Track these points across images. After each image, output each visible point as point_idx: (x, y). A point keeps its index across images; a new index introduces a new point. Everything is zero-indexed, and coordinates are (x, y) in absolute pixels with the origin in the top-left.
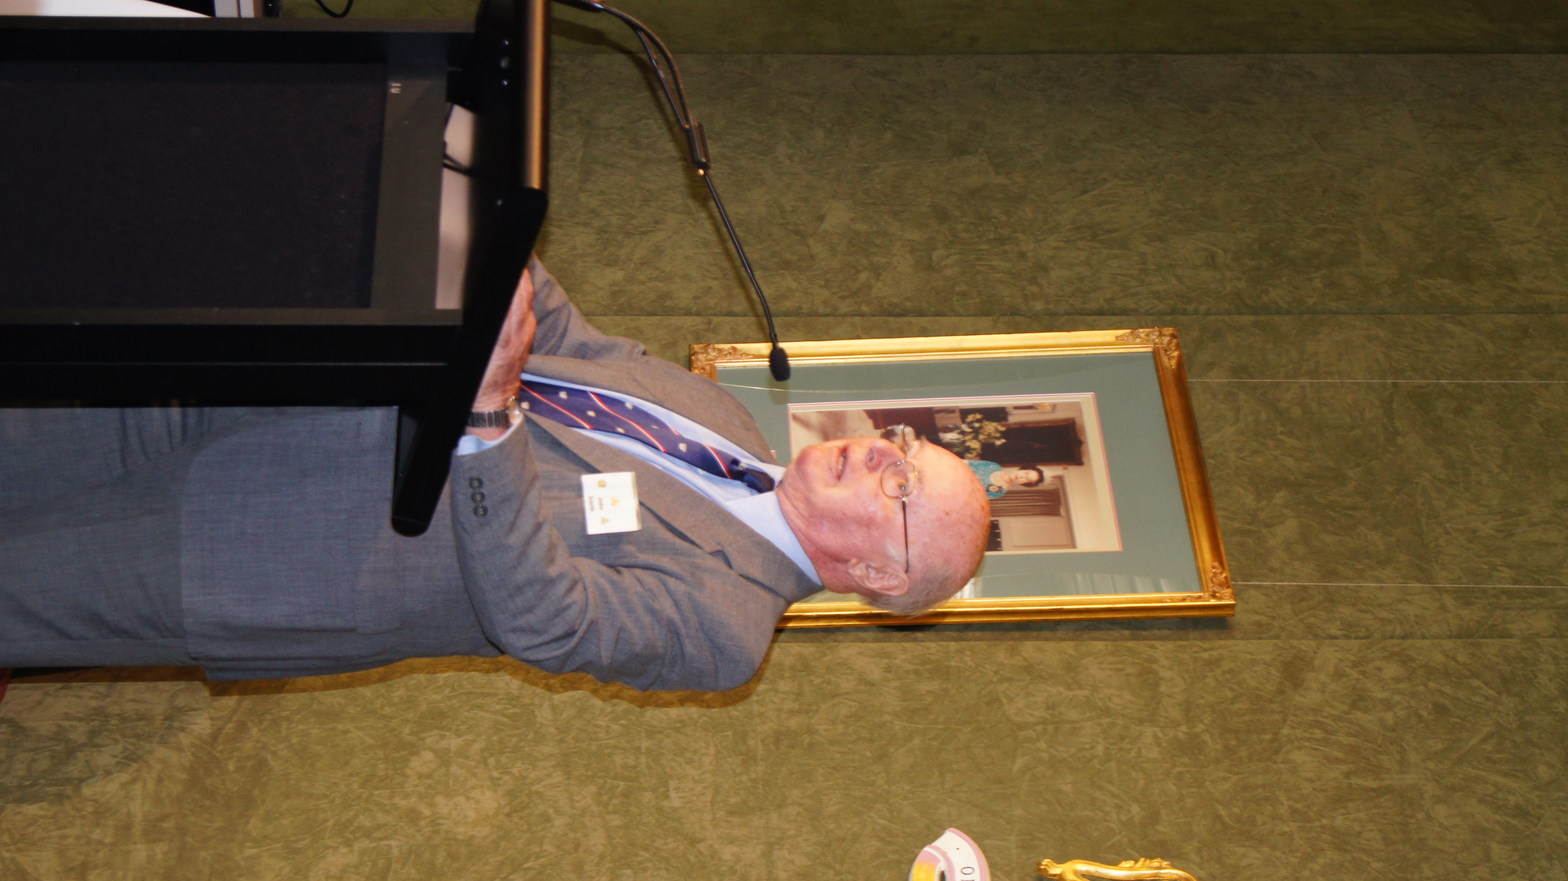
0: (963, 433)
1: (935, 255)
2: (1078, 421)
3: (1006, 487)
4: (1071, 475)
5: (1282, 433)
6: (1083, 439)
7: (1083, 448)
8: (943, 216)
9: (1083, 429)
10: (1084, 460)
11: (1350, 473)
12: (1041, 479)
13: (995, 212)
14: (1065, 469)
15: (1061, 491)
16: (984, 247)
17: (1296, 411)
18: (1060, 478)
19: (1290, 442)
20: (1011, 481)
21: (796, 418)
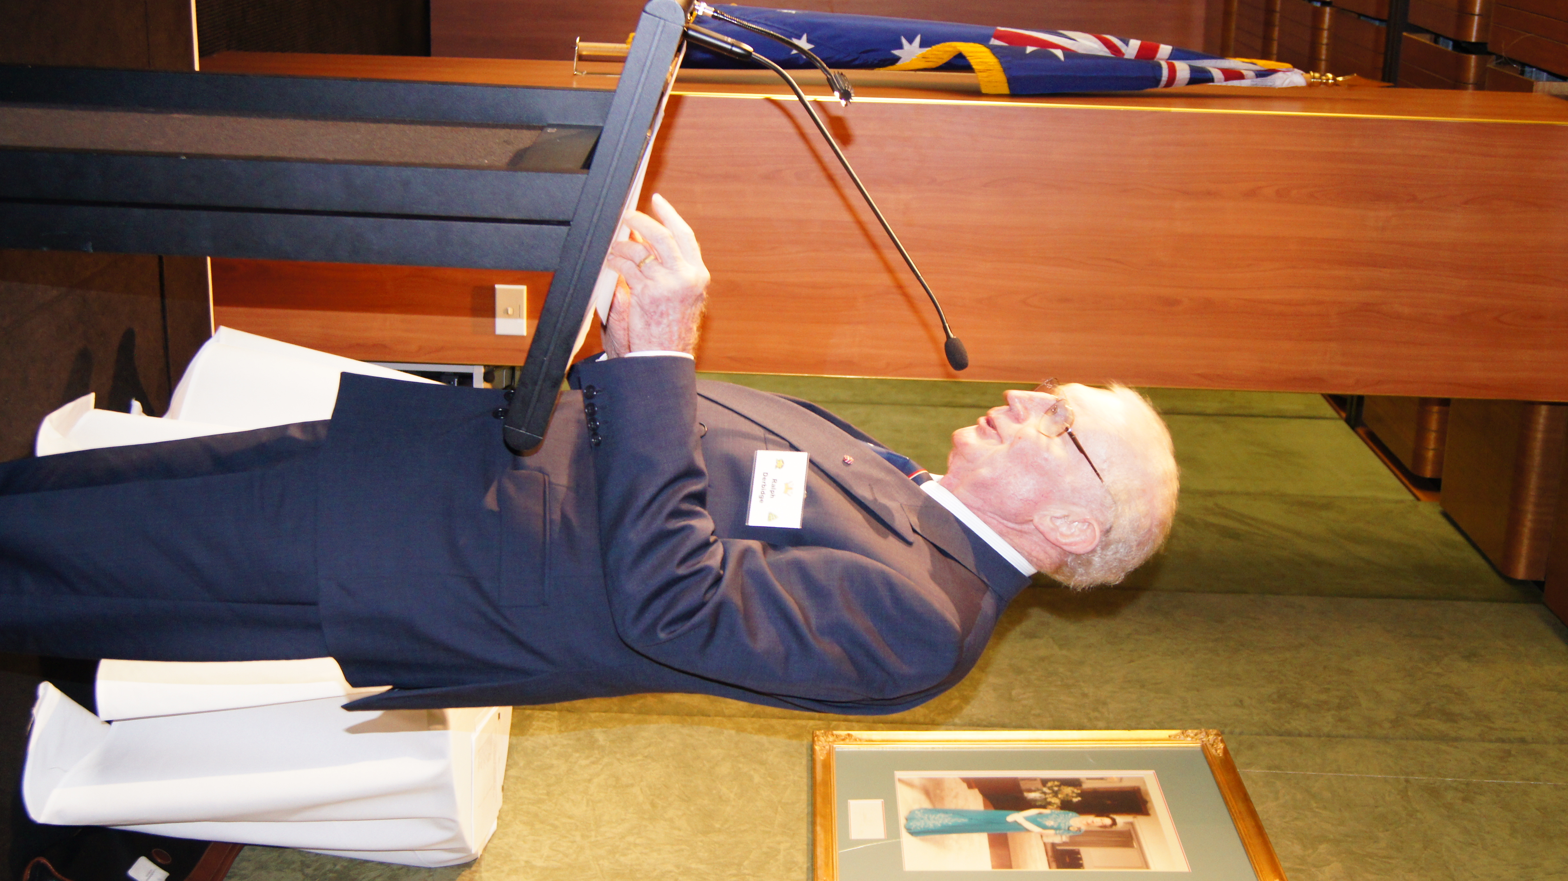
0: (1045, 793)
1: (1014, 693)
2: (1142, 788)
3: (1084, 828)
4: (1140, 823)
5: (1317, 807)
6: (1148, 799)
7: (1149, 805)
8: (1019, 671)
9: (1147, 794)
10: (1151, 812)
11: (1381, 835)
12: (1114, 823)
13: (1061, 670)
14: (1135, 817)
15: (1132, 832)
16: (1054, 689)
17: (1327, 795)
18: (1132, 824)
19: (1325, 813)
20: (1088, 824)
21: (900, 780)
